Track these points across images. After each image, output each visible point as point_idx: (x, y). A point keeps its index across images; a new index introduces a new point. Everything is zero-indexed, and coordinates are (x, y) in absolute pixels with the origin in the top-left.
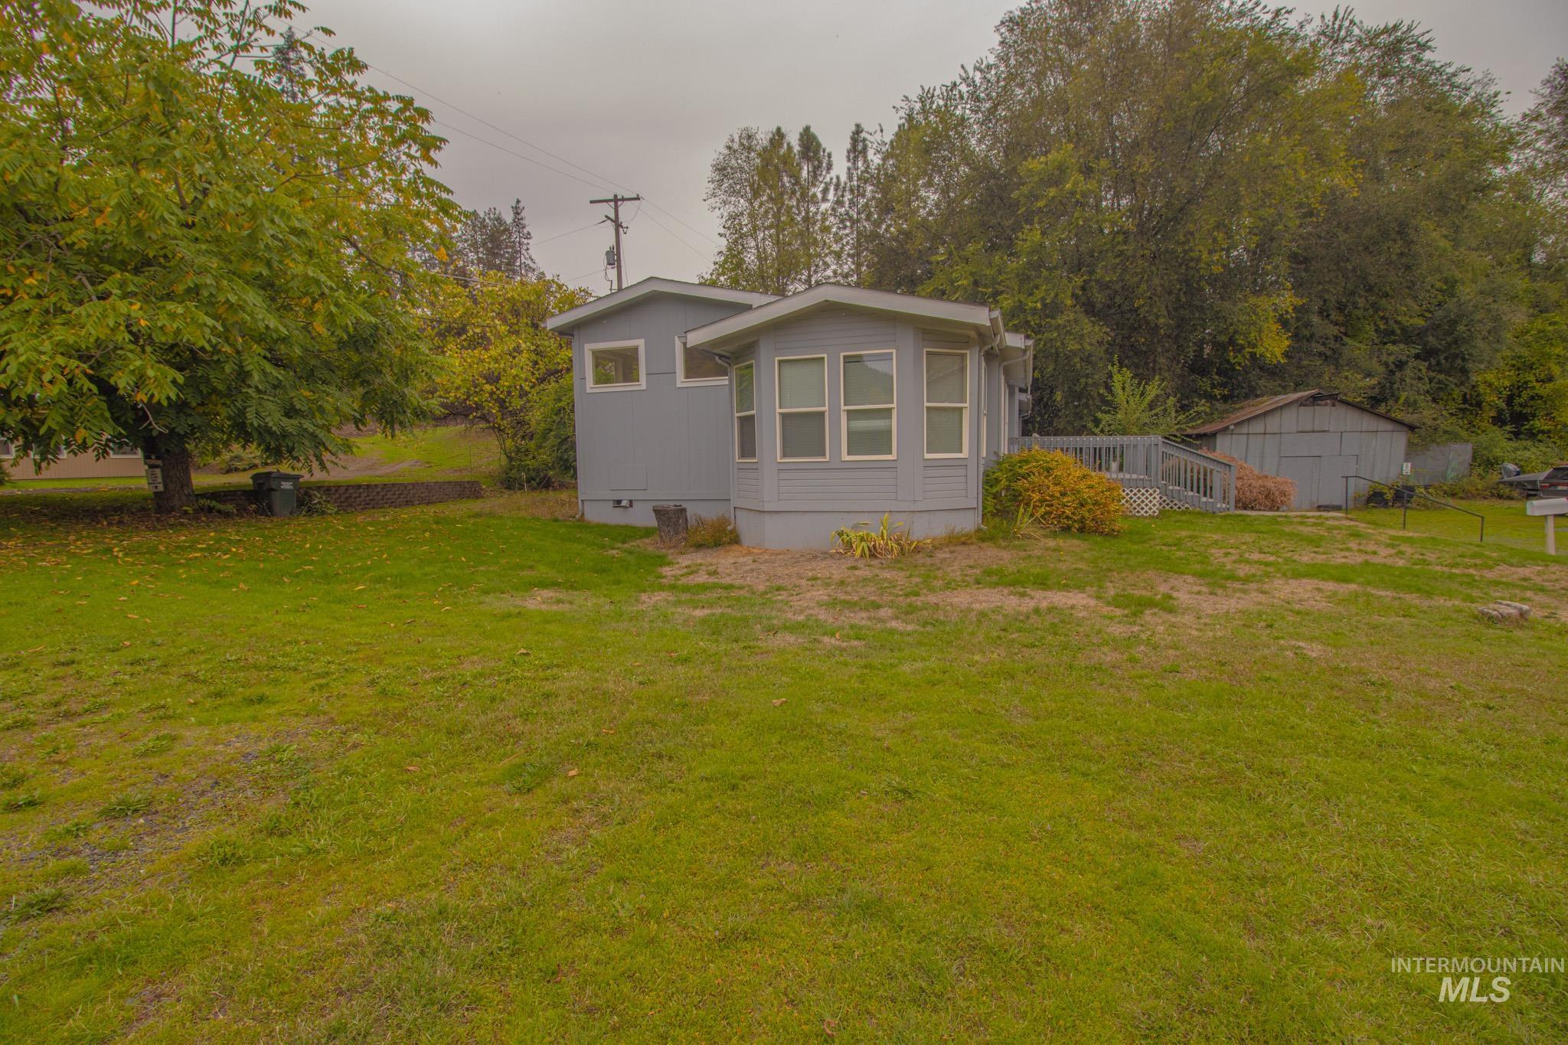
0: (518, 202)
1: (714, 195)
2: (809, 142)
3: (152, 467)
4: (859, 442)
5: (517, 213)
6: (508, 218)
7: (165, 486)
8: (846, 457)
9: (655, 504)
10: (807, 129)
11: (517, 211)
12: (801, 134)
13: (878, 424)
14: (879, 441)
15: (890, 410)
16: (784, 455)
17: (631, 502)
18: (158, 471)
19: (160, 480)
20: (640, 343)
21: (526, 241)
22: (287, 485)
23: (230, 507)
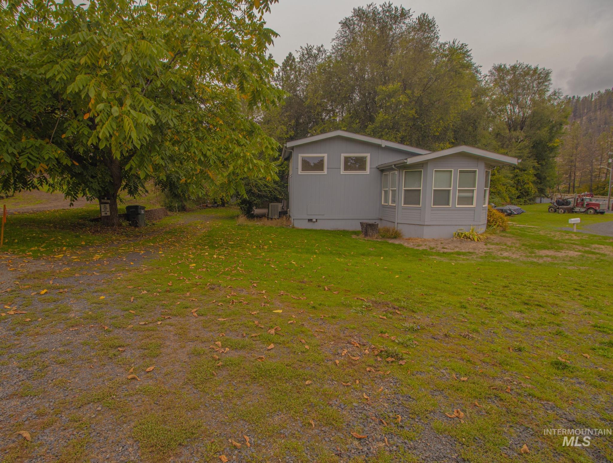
4: (462, 200)
7: (111, 213)
8: (457, 206)
9: (361, 221)
13: (469, 194)
14: (469, 200)
15: (473, 190)
16: (434, 205)
17: (316, 220)
18: (108, 206)
19: (108, 209)
20: (325, 155)
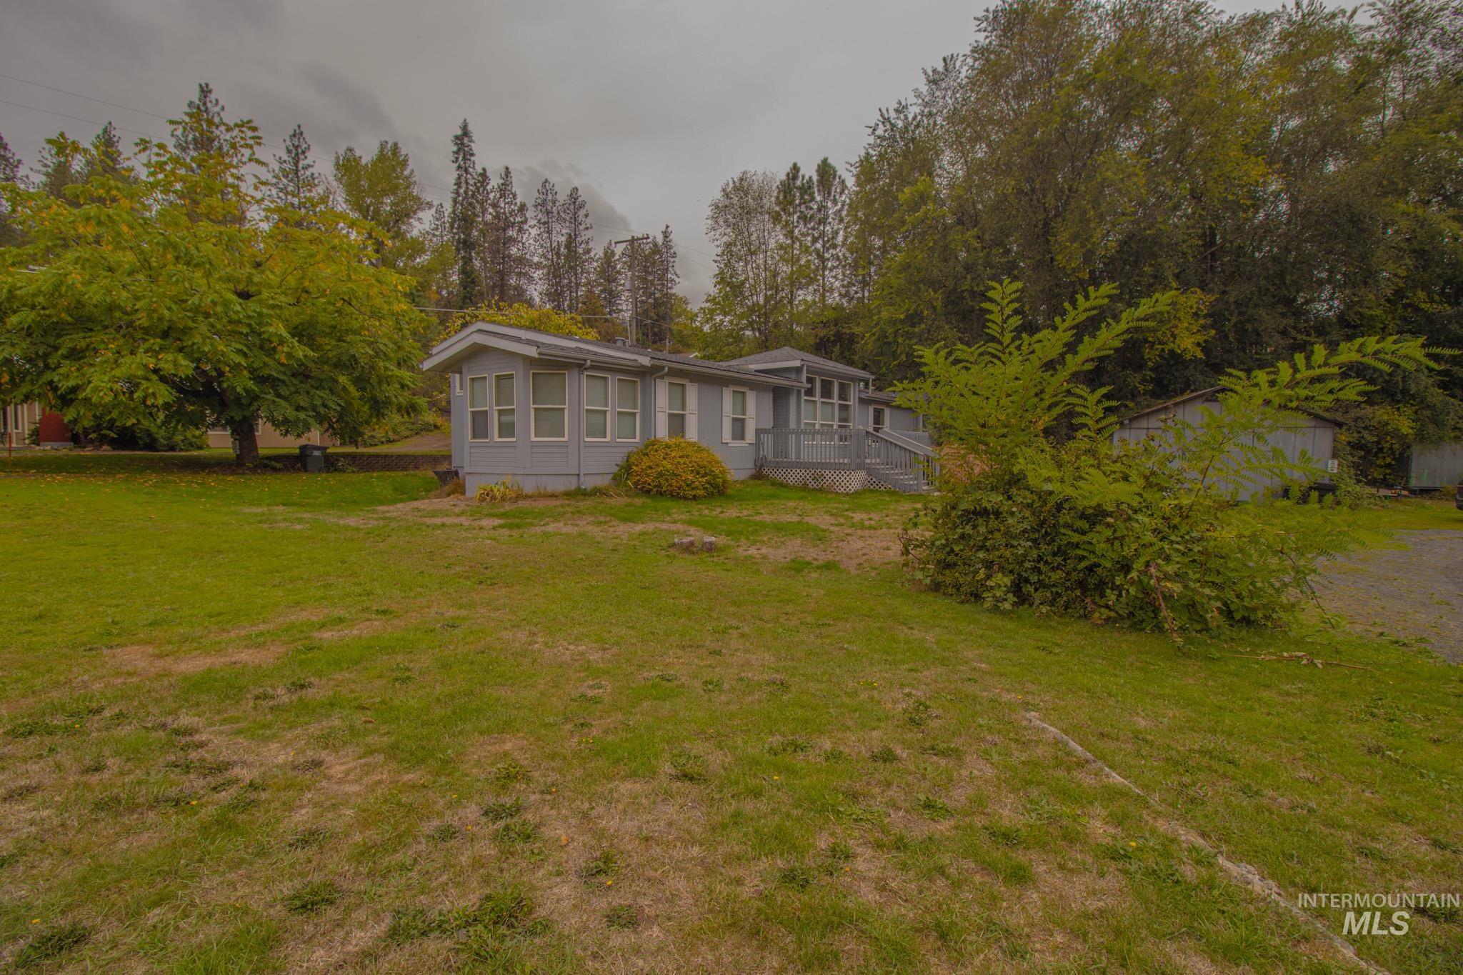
0: (667, 227)
1: (714, 229)
2: (826, 171)
3: (235, 439)
5: (666, 237)
6: (660, 240)
7: (241, 451)
8: (497, 439)
10: (825, 161)
11: (666, 234)
12: (819, 166)
18: (238, 442)
19: (238, 448)
21: (672, 260)
22: (317, 453)
23: (278, 465)
